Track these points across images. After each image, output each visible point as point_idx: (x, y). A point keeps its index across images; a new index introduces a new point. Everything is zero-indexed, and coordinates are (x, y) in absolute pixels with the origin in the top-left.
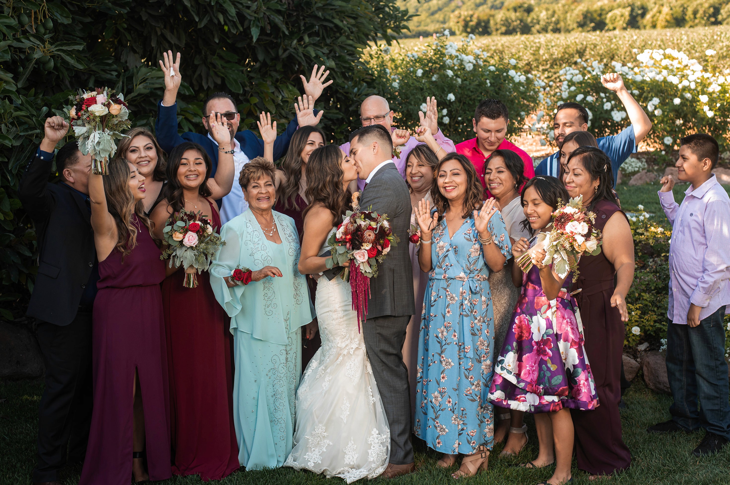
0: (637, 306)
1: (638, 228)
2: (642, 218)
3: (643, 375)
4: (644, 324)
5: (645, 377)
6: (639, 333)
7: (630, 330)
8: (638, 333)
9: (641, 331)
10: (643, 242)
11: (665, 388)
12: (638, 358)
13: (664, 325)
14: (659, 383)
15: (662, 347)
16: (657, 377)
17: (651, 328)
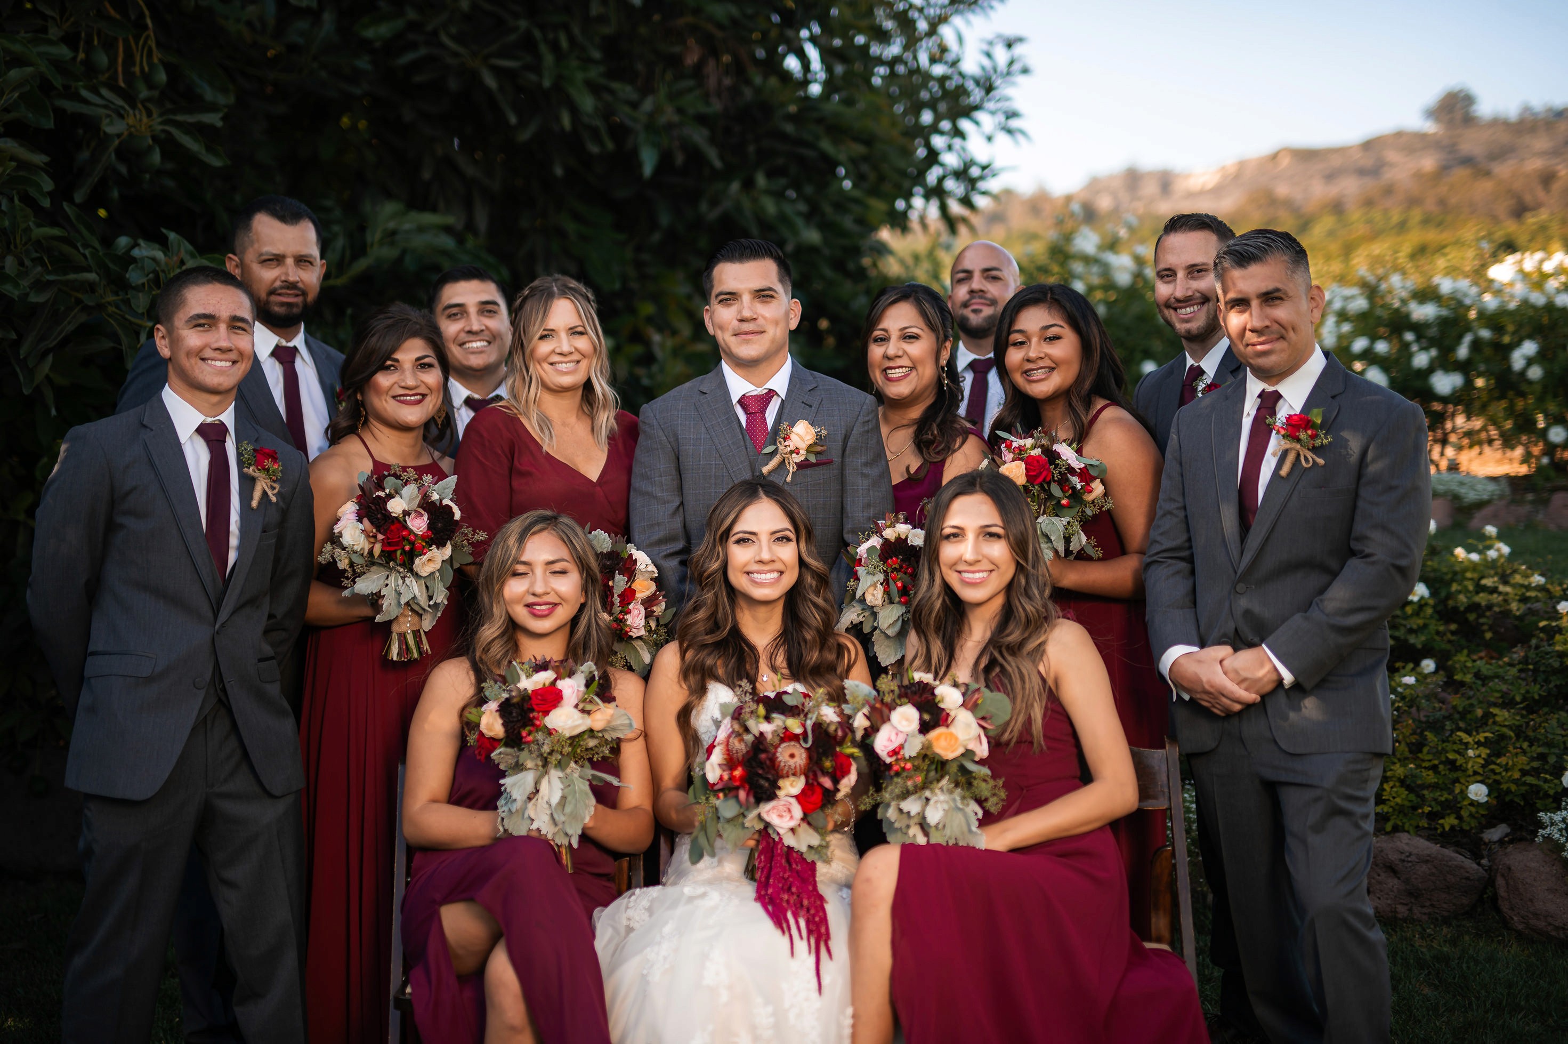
0: (1481, 737)
1: (1482, 577)
2: (1492, 554)
3: (1495, 899)
4: (1498, 777)
5: (1500, 902)
6: (1486, 799)
7: (1463, 793)
8: (1483, 799)
9: (1489, 795)
10: (1497, 609)
11: (1549, 928)
12: (1483, 858)
13: (1546, 781)
14: (1536, 915)
15: (1541, 832)
16: (1531, 900)
17: (1513, 788)
